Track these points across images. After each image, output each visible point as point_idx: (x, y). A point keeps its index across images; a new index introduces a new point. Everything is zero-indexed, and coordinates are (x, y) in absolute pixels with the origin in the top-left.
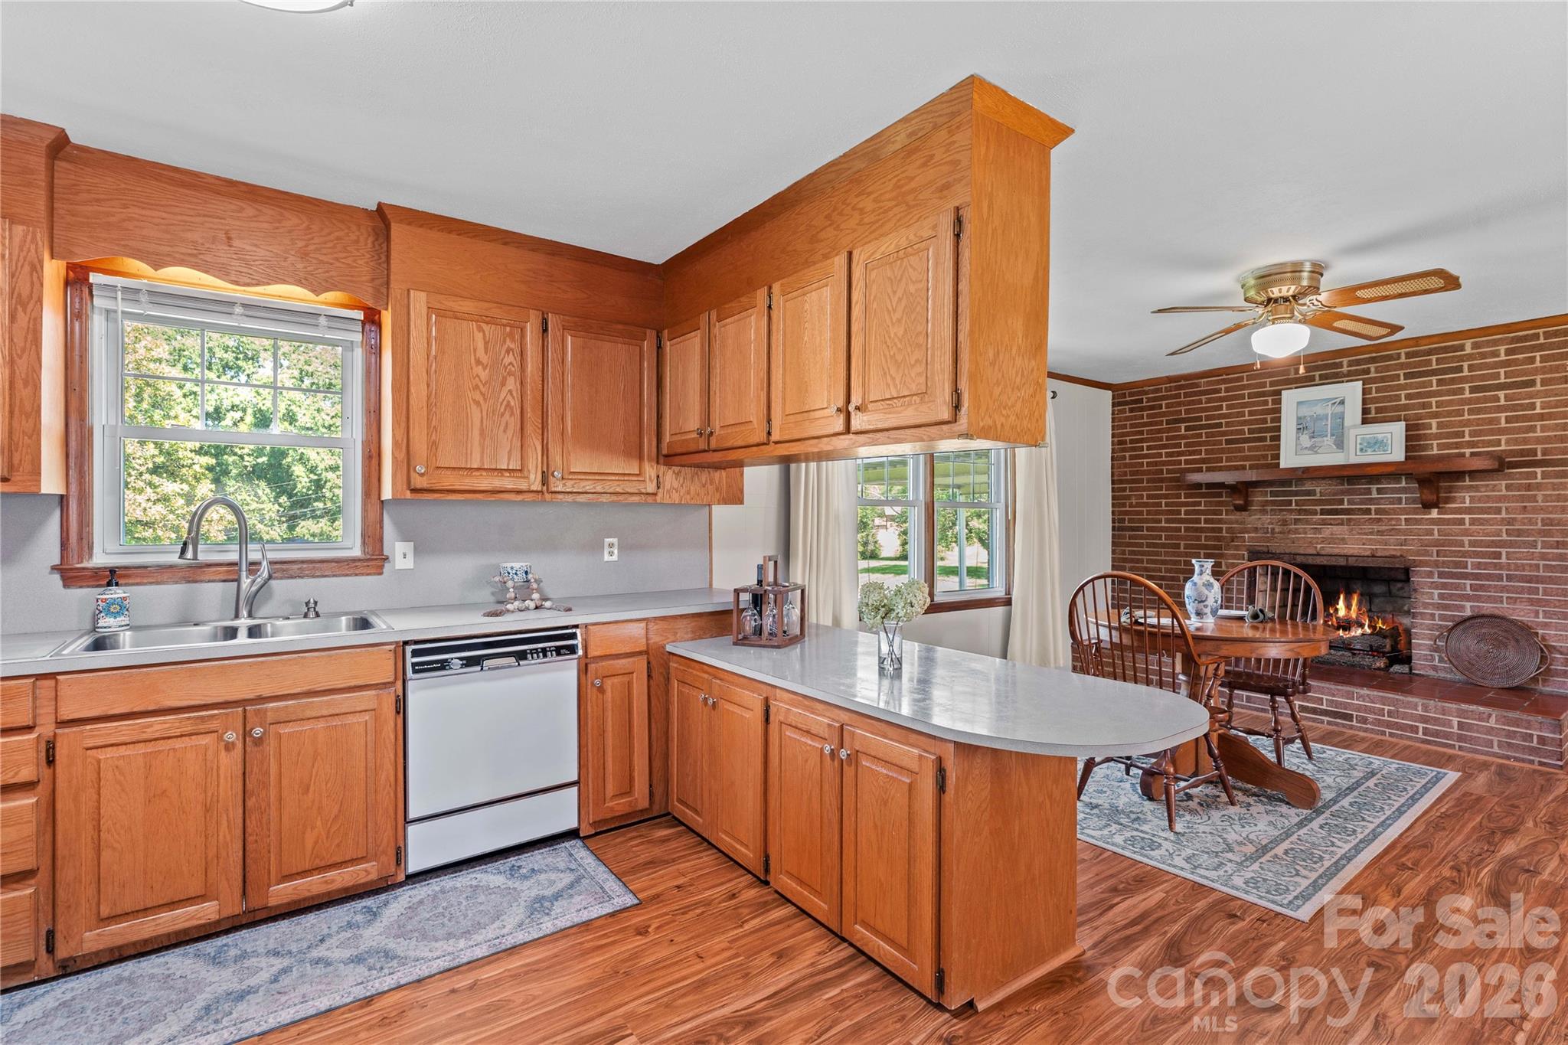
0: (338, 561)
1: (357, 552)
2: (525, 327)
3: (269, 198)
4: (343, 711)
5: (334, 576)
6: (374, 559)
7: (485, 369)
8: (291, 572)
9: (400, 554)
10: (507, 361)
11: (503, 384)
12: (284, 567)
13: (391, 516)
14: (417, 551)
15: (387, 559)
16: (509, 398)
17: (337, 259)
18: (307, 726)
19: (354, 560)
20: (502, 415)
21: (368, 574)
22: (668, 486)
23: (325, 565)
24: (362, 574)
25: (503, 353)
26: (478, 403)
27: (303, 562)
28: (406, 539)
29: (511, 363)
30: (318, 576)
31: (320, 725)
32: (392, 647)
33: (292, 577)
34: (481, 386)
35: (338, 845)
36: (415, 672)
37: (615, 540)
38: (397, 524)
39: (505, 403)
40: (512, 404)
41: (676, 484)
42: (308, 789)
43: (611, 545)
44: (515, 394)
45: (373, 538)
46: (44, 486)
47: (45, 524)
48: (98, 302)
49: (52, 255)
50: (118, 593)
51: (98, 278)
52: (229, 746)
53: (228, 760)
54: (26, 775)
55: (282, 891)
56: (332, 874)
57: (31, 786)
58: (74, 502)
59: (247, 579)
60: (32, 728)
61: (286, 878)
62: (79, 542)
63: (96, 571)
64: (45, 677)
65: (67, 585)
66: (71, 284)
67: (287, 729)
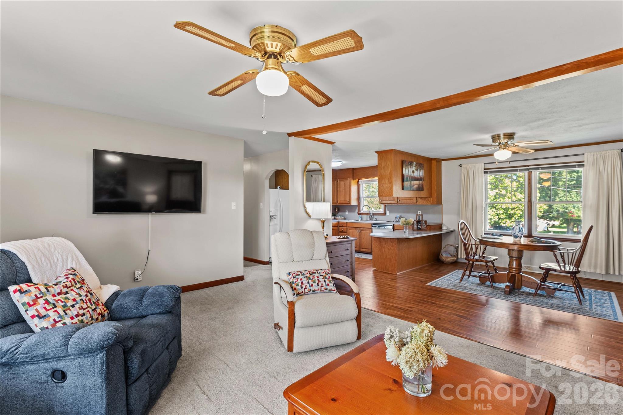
0: (380, 213)
1: (383, 212)
5: (379, 215)
6: (385, 214)
9: (388, 213)
14: (390, 212)
22: (419, 201)
24: (383, 215)
28: (388, 211)
31: (365, 231)
36: (373, 227)
37: (420, 212)
38: (387, 208)
41: (421, 201)
43: (419, 213)
45: (385, 211)
46: (352, 204)
47: (356, 208)
48: (360, 183)
49: (353, 180)
50: (360, 216)
51: (360, 180)
52: (358, 232)
53: (358, 234)
54: (346, 231)
55: (362, 250)
56: (366, 250)
57: (346, 232)
58: (359, 205)
59: (370, 215)
60: (346, 227)
61: (362, 248)
62: (359, 210)
63: (360, 213)
64: (347, 222)
65: (358, 215)
66: (358, 182)
67: (362, 231)
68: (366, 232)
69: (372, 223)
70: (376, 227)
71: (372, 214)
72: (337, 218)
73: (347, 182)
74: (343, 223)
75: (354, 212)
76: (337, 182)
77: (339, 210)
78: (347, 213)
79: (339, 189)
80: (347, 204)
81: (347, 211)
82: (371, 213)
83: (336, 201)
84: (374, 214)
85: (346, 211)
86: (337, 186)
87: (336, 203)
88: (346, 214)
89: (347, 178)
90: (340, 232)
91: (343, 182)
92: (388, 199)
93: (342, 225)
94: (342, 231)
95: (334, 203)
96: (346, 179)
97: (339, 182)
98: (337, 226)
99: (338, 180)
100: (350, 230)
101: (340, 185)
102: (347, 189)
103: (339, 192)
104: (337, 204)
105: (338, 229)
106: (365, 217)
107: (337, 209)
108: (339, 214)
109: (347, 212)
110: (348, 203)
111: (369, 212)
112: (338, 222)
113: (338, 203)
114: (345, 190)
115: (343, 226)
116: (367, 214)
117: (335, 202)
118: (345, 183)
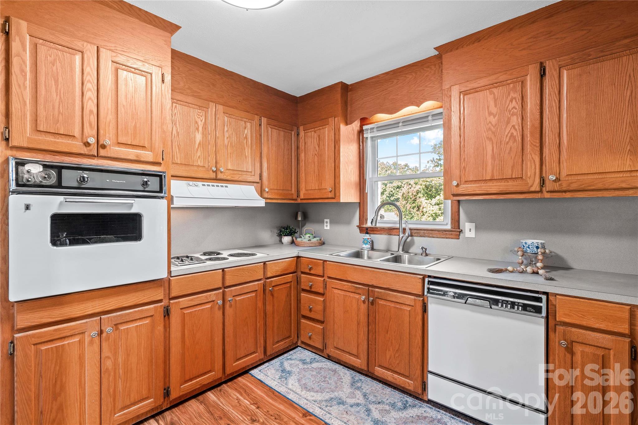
0: (438, 231)
1: (449, 227)
2: (526, 79)
3: (400, 72)
4: (401, 302)
5: (437, 237)
6: (456, 231)
7: (494, 117)
8: (421, 234)
9: (468, 229)
10: (510, 107)
11: (508, 123)
12: (418, 231)
13: (463, 209)
14: (477, 228)
15: (462, 230)
16: (513, 131)
17: (426, 86)
18: (388, 304)
19: (445, 231)
20: (507, 143)
21: (452, 238)
23: (433, 232)
24: (449, 238)
25: (508, 102)
26: (490, 139)
27: (424, 230)
28: (471, 221)
29: (514, 108)
30: (431, 237)
31: (392, 305)
32: (421, 277)
33: (421, 236)
34: (492, 128)
35: (398, 364)
36: (429, 293)
38: (466, 213)
39: (509, 135)
40: (515, 134)
42: (388, 331)
44: (517, 127)
45: (456, 221)
46: (342, 200)
47: (354, 213)
48: (365, 136)
49: (347, 124)
50: (367, 236)
51: (365, 127)
52: (364, 302)
53: (364, 307)
54: (321, 291)
55: (379, 371)
56: (396, 376)
57: (322, 295)
58: (362, 205)
59: (401, 235)
60: (323, 276)
61: (380, 366)
62: (363, 218)
63: (367, 229)
64: (325, 261)
65: (360, 232)
66: (361, 132)
67: (381, 302)
68: (398, 306)
69: (424, 277)
70: (445, 294)
71: (408, 232)
72: (299, 240)
73: (327, 132)
74: (311, 263)
75: (348, 222)
76: (298, 135)
77: (305, 217)
78: (327, 226)
79: (302, 156)
80: (326, 201)
81: (328, 220)
82: (404, 230)
83: (294, 191)
84: (414, 232)
85: (325, 220)
86: (298, 148)
87: (295, 197)
88: (325, 228)
89: (328, 118)
90: (304, 290)
91: (315, 132)
92: (488, 178)
93: (310, 269)
94: (308, 288)
95: (290, 197)
96: (322, 121)
97: (302, 133)
98: (292, 270)
99: (301, 128)
100: (336, 291)
101: (305, 143)
102: (328, 153)
103: (302, 164)
104: (299, 201)
105: (298, 282)
106: (380, 240)
107: (300, 214)
108: (308, 227)
109: (328, 224)
110: (331, 195)
111: (398, 226)
112: (298, 257)
113: (302, 196)
114: (320, 155)
115: (312, 272)
116: (390, 231)
117: (292, 194)
118: (319, 136)
